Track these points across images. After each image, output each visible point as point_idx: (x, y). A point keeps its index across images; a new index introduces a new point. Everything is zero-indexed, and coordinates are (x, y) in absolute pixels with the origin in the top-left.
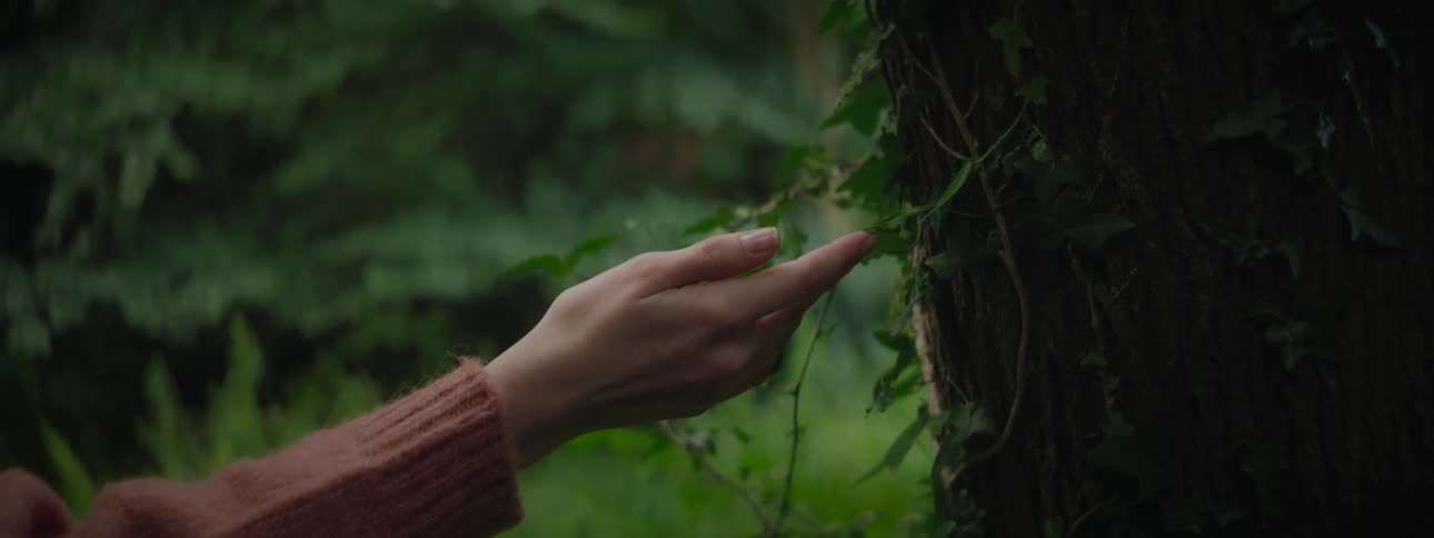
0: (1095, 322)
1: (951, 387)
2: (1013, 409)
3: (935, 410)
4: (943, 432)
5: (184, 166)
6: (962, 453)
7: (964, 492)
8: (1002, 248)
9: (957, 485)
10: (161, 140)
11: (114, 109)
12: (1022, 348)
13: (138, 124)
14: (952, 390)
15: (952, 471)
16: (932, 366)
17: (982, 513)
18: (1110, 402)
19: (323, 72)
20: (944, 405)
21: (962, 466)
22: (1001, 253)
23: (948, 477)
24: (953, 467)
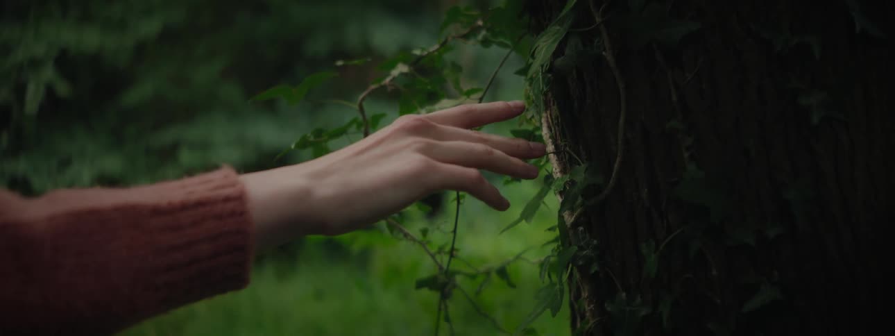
0: (674, 98)
1: (570, 155)
2: (616, 166)
3: (557, 175)
4: (565, 188)
5: (63, 89)
6: (580, 200)
7: (581, 228)
8: (605, 50)
9: (575, 225)
10: (48, 73)
11: (20, 55)
12: (622, 121)
13: (35, 64)
14: (571, 157)
15: (572, 215)
16: (553, 147)
17: (595, 242)
18: (686, 155)
19: (149, 28)
20: (563, 171)
21: (579, 211)
22: (604, 53)
23: (569, 219)
24: (572, 210)
